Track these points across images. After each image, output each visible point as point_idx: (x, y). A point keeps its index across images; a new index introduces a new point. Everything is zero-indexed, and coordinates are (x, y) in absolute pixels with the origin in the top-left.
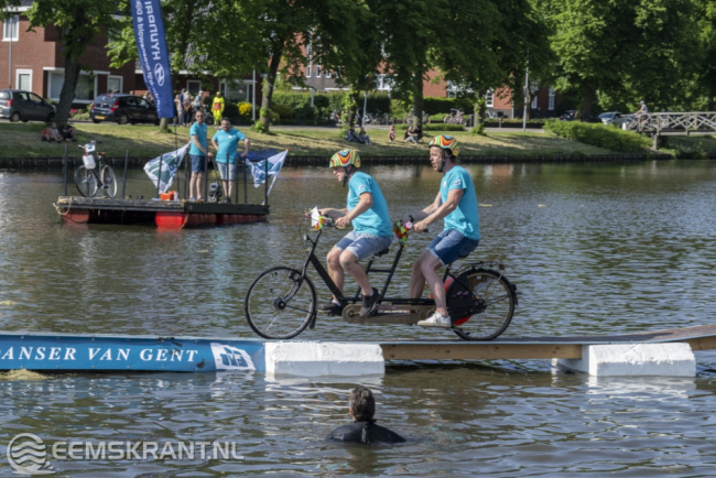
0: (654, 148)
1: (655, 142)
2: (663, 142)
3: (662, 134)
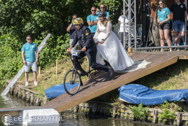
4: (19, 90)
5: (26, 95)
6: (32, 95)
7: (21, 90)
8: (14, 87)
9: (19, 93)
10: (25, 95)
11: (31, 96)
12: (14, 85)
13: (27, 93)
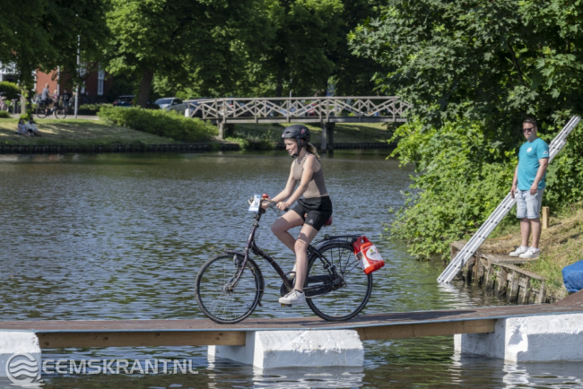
0: (220, 137)
1: (220, 130)
2: (230, 130)
3: (228, 121)
4: (487, 268)
5: (508, 281)
6: (523, 282)
7: (493, 269)
8: (473, 259)
9: (488, 278)
10: (505, 283)
11: (521, 284)
12: (473, 256)
13: (510, 277)
